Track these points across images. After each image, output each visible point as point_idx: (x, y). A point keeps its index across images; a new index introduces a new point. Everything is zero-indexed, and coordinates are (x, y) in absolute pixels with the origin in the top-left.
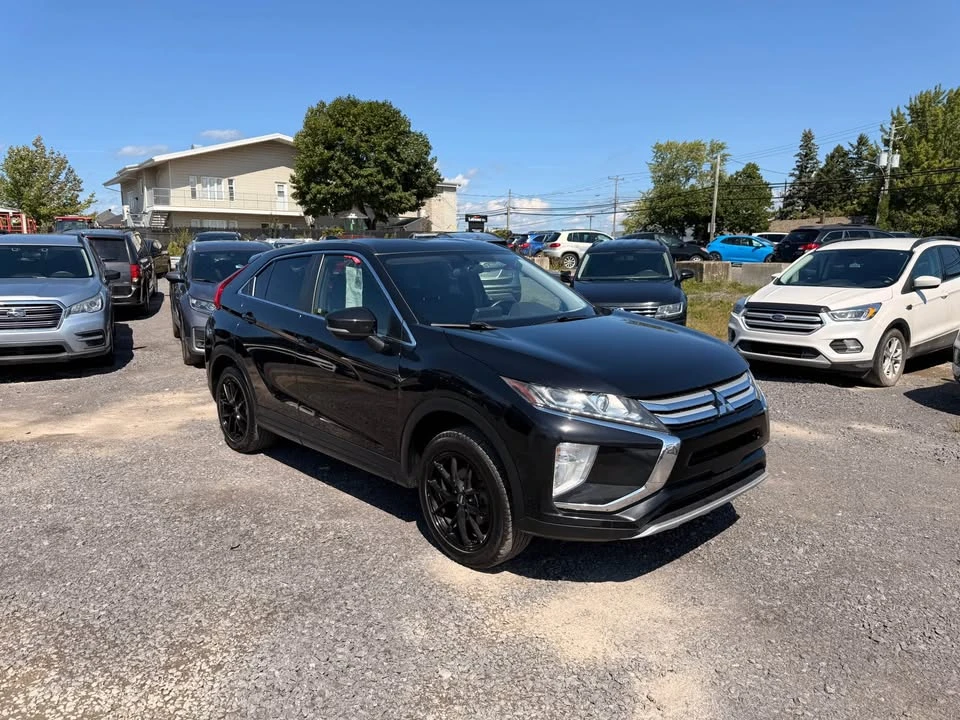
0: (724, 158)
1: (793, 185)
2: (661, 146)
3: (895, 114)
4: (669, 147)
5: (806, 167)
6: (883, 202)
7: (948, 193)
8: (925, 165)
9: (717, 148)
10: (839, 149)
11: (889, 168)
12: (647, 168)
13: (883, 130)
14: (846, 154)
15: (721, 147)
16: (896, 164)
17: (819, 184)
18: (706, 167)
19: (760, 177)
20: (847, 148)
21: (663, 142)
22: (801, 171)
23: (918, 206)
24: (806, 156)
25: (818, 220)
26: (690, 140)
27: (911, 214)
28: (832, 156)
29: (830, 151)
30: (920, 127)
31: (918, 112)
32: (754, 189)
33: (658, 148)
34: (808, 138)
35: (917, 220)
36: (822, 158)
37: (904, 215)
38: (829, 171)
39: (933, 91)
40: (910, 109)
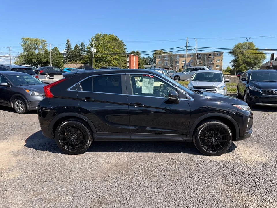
0: (46, 45)
1: (66, 54)
2: (24, 38)
3: (92, 38)
4: (28, 39)
5: (69, 50)
6: (94, 60)
7: (107, 59)
8: (101, 52)
9: (43, 41)
10: (77, 45)
11: (94, 52)
12: (21, 46)
13: (90, 42)
14: (79, 47)
15: (45, 41)
16: (95, 51)
17: (73, 54)
18: (41, 47)
19: (59, 51)
20: (79, 45)
21: (25, 37)
22: (67, 50)
23: (100, 62)
24: (68, 46)
25: (76, 64)
26: (35, 38)
27: (99, 64)
28: (75, 47)
29: (75, 46)
30: (98, 42)
31: (97, 38)
32: (58, 55)
33: (23, 39)
34: (68, 41)
35: (101, 65)
36: (73, 47)
37: (98, 64)
38: (75, 51)
39: (99, 34)
40: (95, 37)
